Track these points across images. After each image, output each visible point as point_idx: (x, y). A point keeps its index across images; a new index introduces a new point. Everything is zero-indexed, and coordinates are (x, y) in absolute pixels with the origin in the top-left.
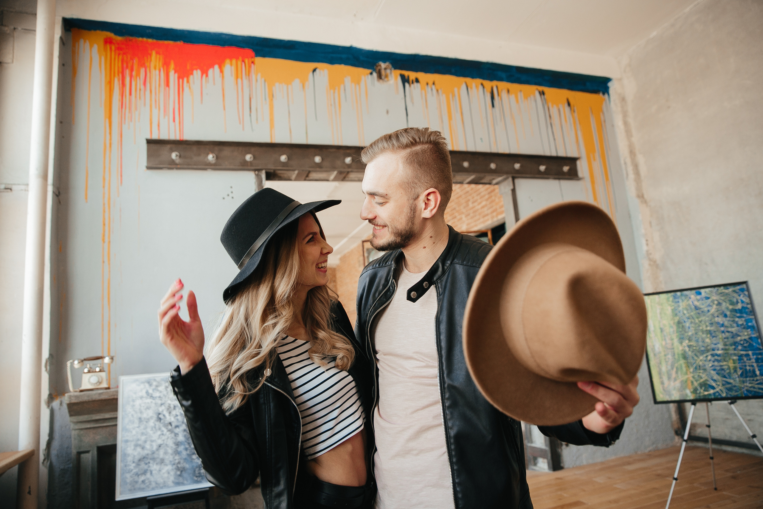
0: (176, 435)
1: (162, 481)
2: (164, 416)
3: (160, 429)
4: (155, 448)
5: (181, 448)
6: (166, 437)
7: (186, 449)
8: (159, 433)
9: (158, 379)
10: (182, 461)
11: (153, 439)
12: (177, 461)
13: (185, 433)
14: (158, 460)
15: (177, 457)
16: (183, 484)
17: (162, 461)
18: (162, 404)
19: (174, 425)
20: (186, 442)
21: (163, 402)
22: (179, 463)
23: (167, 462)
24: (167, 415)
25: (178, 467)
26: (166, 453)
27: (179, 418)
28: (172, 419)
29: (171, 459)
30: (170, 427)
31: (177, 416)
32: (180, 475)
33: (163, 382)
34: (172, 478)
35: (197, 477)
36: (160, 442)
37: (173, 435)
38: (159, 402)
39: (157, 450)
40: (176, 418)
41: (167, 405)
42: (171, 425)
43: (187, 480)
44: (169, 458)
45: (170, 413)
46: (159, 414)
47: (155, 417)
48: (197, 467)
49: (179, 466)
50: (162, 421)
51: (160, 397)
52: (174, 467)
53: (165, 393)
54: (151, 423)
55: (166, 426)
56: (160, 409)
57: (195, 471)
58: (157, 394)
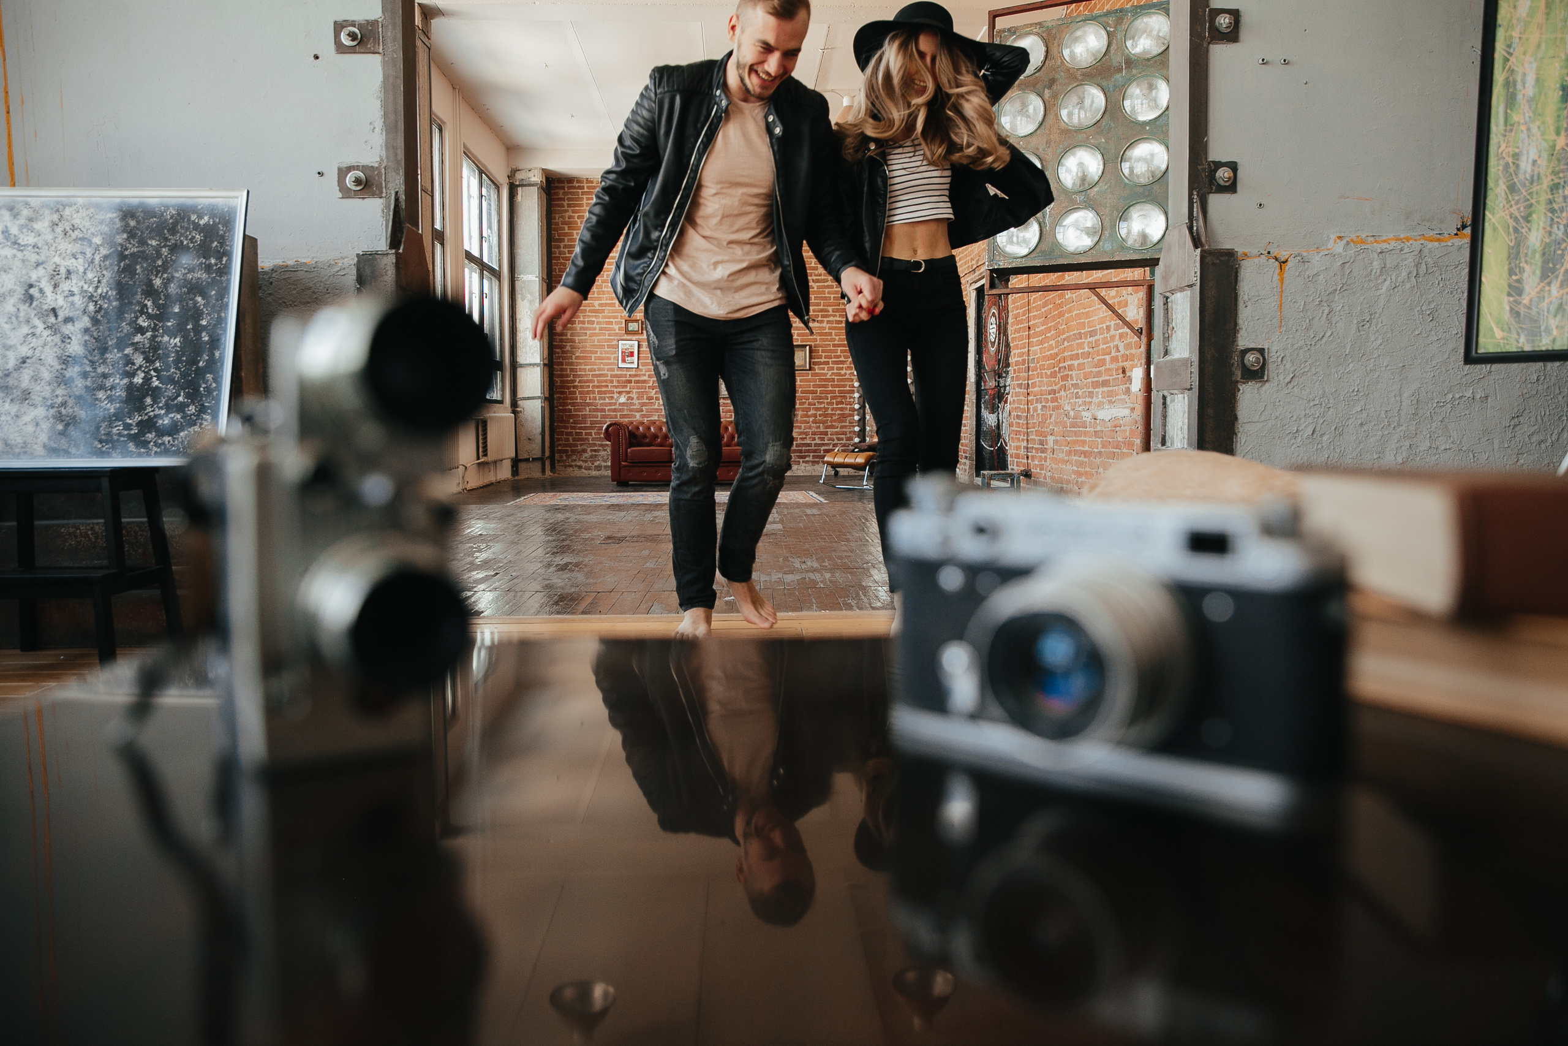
0: (66, 339)
1: (20, 440)
2: (41, 291)
3: (28, 321)
4: (11, 363)
5: (73, 371)
6: (40, 342)
7: (85, 375)
8: (25, 330)
9: (34, 202)
10: (71, 402)
11: (10, 342)
12: (60, 400)
13: (87, 338)
14: (17, 393)
15: (60, 392)
16: (67, 453)
17: (26, 396)
18: (38, 265)
19: (62, 315)
20: (86, 357)
21: (42, 258)
22: (64, 404)
23: (36, 398)
24: (48, 290)
25: (60, 413)
26: (35, 379)
27: (78, 300)
28: (61, 302)
29: (47, 394)
30: (52, 320)
31: (72, 294)
32: (63, 433)
33: (47, 212)
34: (43, 437)
35: (101, 441)
36: (24, 351)
37: (57, 339)
38: (34, 258)
39: (17, 369)
40: (71, 299)
41: (50, 268)
42: (56, 316)
43: (77, 446)
44: (41, 390)
45: (56, 286)
46: (31, 286)
47: (20, 291)
48: (104, 420)
49: (63, 411)
50: (35, 304)
51: (35, 246)
52: (52, 411)
53: (49, 237)
54: (9, 306)
55: (42, 315)
56: (34, 276)
57: (98, 428)
58: (30, 239)
